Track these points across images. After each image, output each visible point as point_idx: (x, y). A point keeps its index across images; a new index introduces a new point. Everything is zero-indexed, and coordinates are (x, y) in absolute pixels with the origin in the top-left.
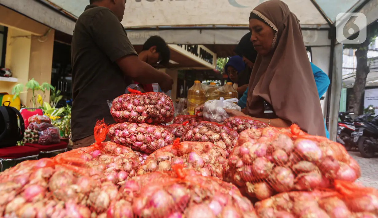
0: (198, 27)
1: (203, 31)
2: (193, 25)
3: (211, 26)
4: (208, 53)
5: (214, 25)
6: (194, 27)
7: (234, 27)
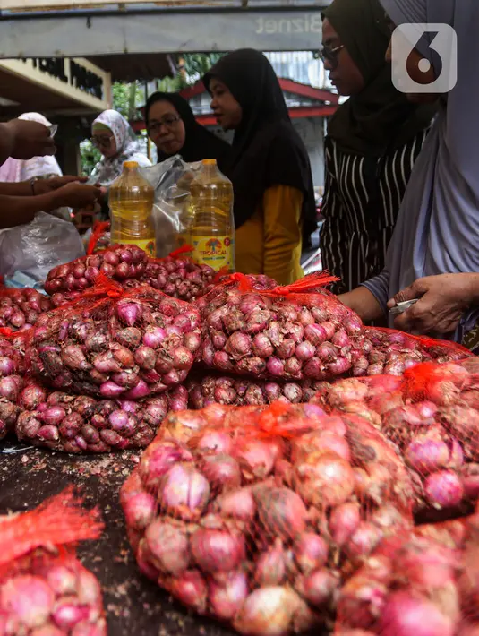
0: (80, 10)
1: (95, 21)
2: (68, 7)
3: (115, 8)
4: (90, 72)
5: (121, 5)
6: (71, 10)
7: (170, 7)
